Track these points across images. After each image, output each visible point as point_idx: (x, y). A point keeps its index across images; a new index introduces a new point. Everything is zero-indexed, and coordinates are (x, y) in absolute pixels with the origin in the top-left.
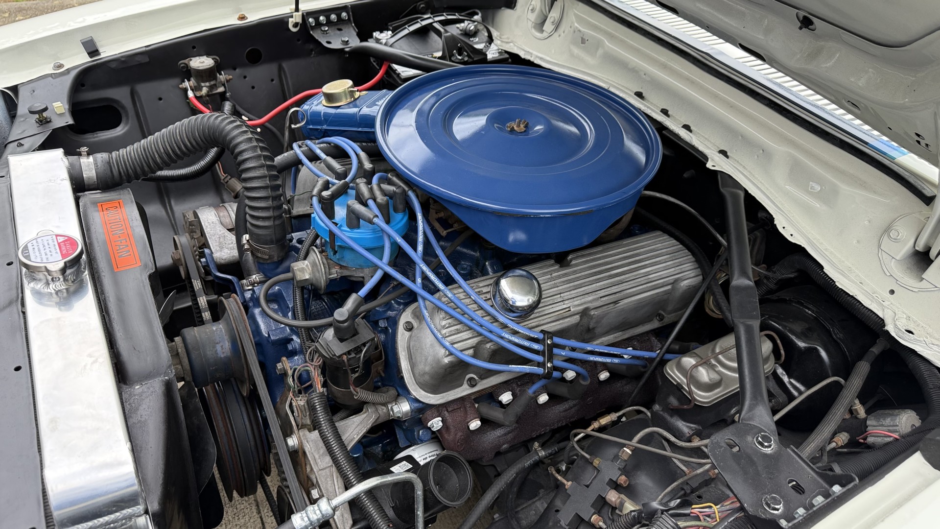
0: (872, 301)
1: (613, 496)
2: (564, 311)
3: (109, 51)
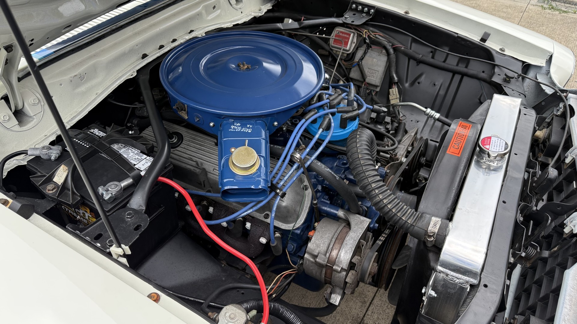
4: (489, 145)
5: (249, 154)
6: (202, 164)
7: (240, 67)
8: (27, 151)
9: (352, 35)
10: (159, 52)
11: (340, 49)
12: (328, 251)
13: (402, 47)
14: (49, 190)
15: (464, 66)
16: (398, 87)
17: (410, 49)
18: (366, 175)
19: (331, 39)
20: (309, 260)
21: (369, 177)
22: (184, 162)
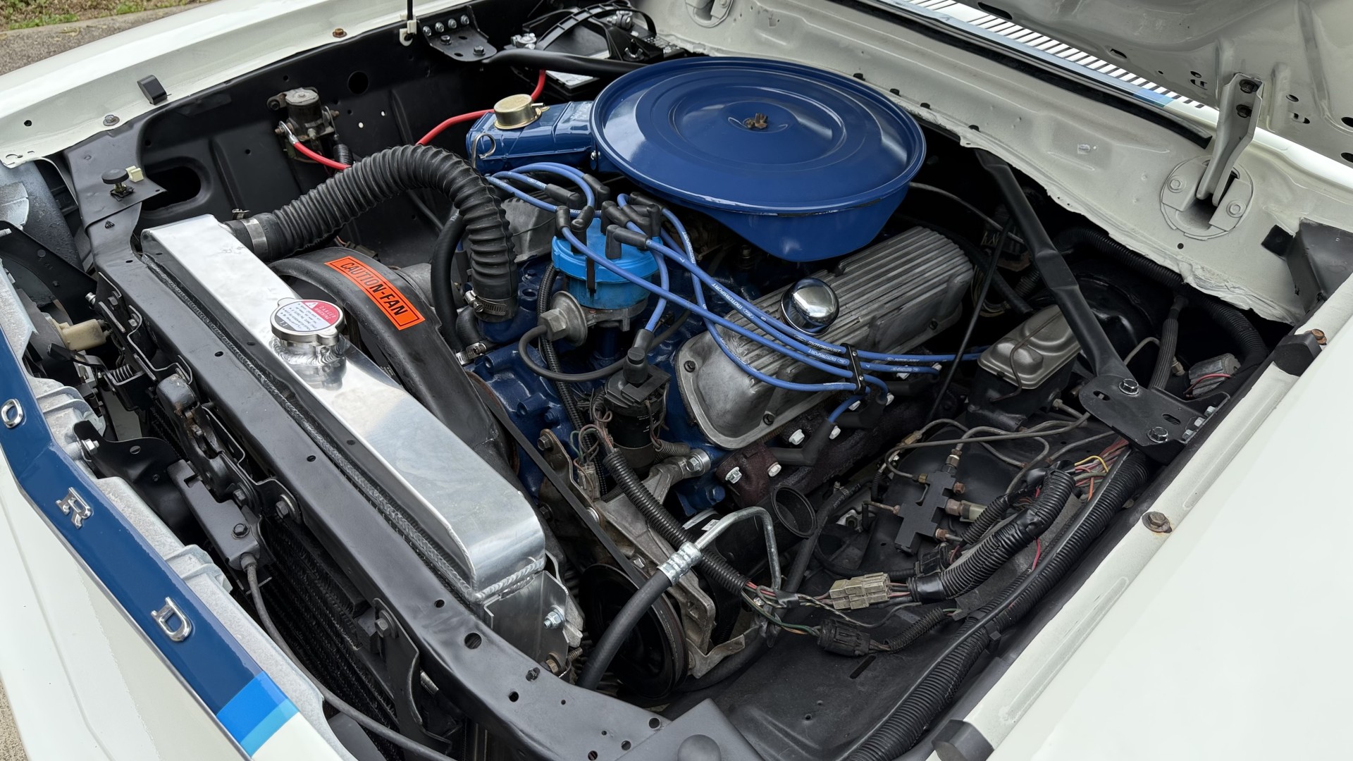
0: (1165, 258)
1: (953, 506)
2: (853, 323)
3: (178, 93)
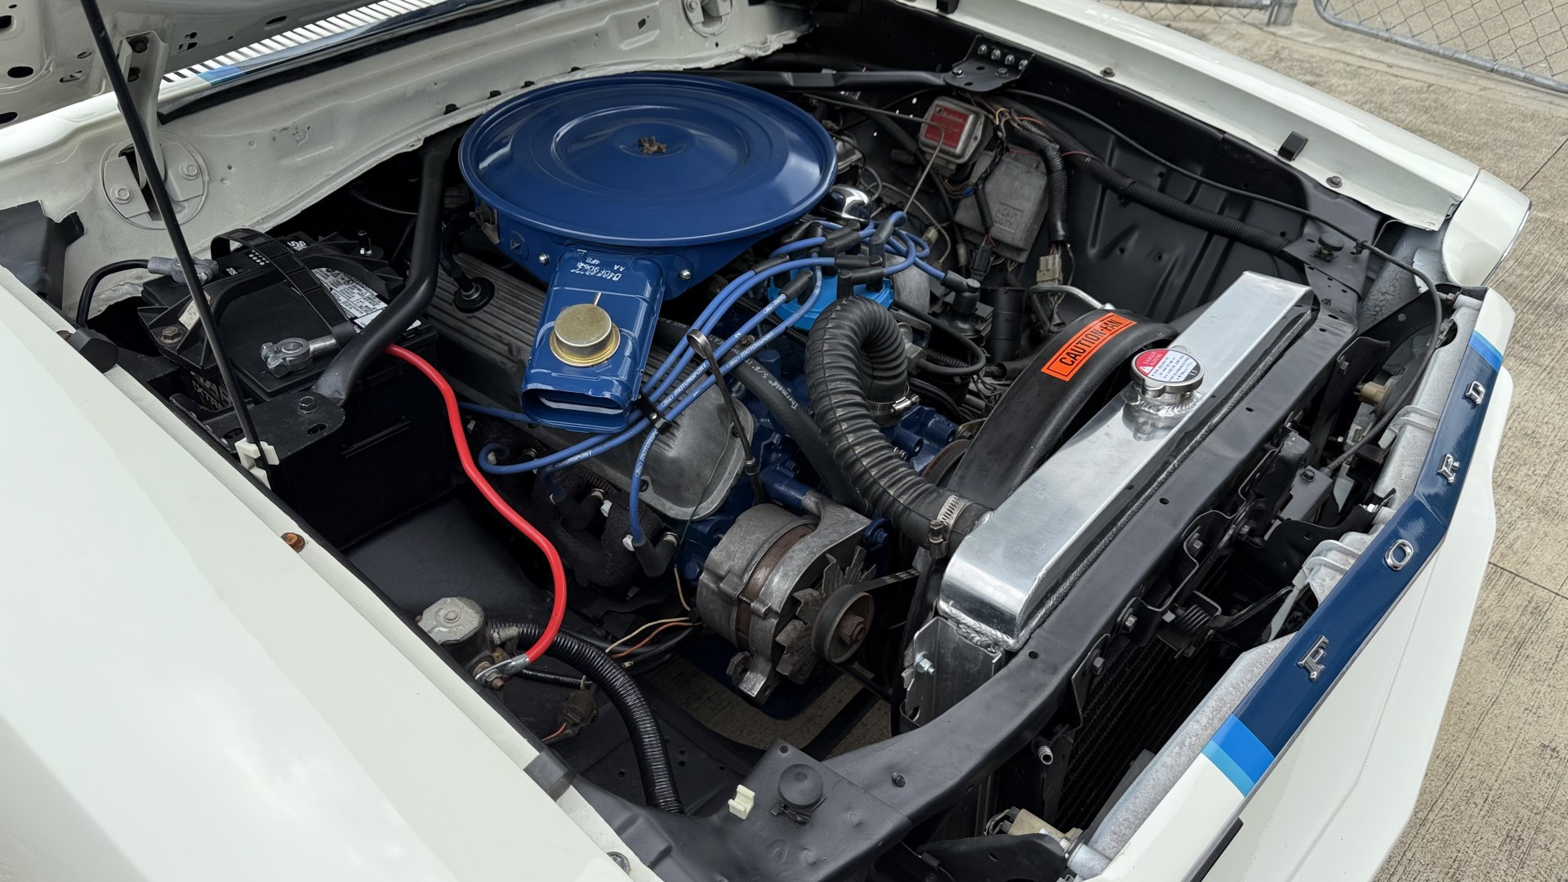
4: (1154, 366)
5: (595, 321)
6: (519, 350)
7: (643, 146)
8: (147, 261)
9: (971, 118)
10: (487, 104)
11: (934, 148)
12: (749, 568)
13: (1087, 156)
14: (166, 337)
15: (1238, 216)
16: (1064, 257)
17: (1110, 164)
18: (830, 388)
19: (923, 125)
20: (707, 587)
21: (833, 394)
22: (485, 343)
